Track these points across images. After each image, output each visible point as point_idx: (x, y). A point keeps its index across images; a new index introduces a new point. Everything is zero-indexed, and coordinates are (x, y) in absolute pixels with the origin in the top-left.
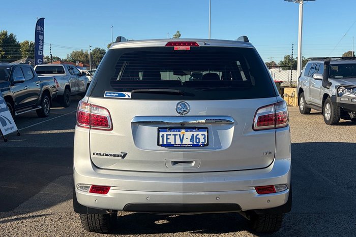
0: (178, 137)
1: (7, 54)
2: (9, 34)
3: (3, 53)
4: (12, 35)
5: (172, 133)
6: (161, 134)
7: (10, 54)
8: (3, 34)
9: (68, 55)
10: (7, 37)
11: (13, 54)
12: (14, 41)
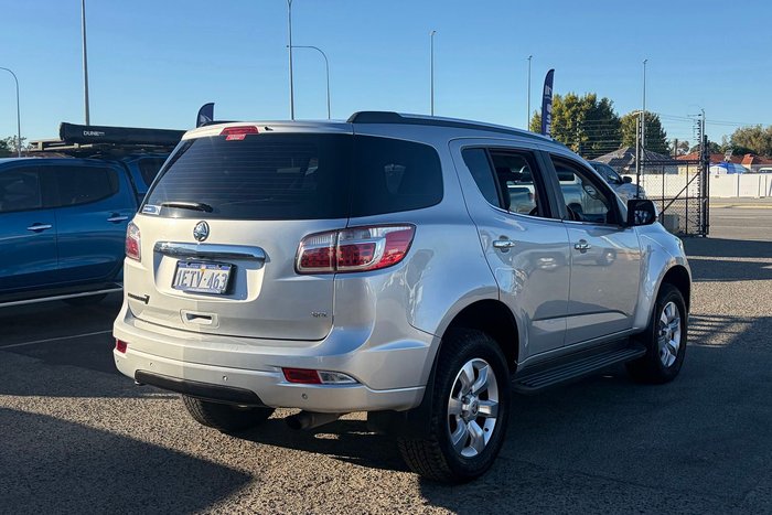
0: (196, 276)
1: (594, 139)
2: (599, 100)
3: (584, 139)
4: (605, 101)
5: (191, 270)
6: (180, 269)
7: (599, 139)
8: (588, 100)
9: (724, 139)
10: (594, 107)
11: (605, 138)
12: (609, 113)
